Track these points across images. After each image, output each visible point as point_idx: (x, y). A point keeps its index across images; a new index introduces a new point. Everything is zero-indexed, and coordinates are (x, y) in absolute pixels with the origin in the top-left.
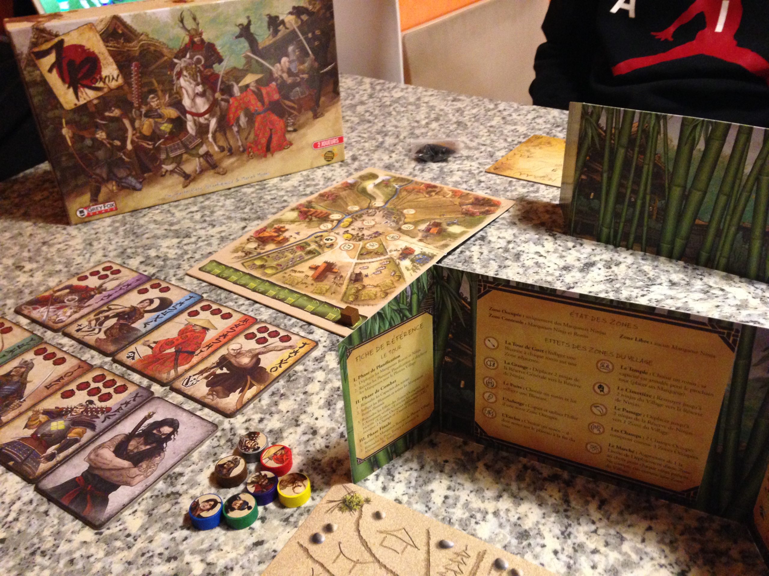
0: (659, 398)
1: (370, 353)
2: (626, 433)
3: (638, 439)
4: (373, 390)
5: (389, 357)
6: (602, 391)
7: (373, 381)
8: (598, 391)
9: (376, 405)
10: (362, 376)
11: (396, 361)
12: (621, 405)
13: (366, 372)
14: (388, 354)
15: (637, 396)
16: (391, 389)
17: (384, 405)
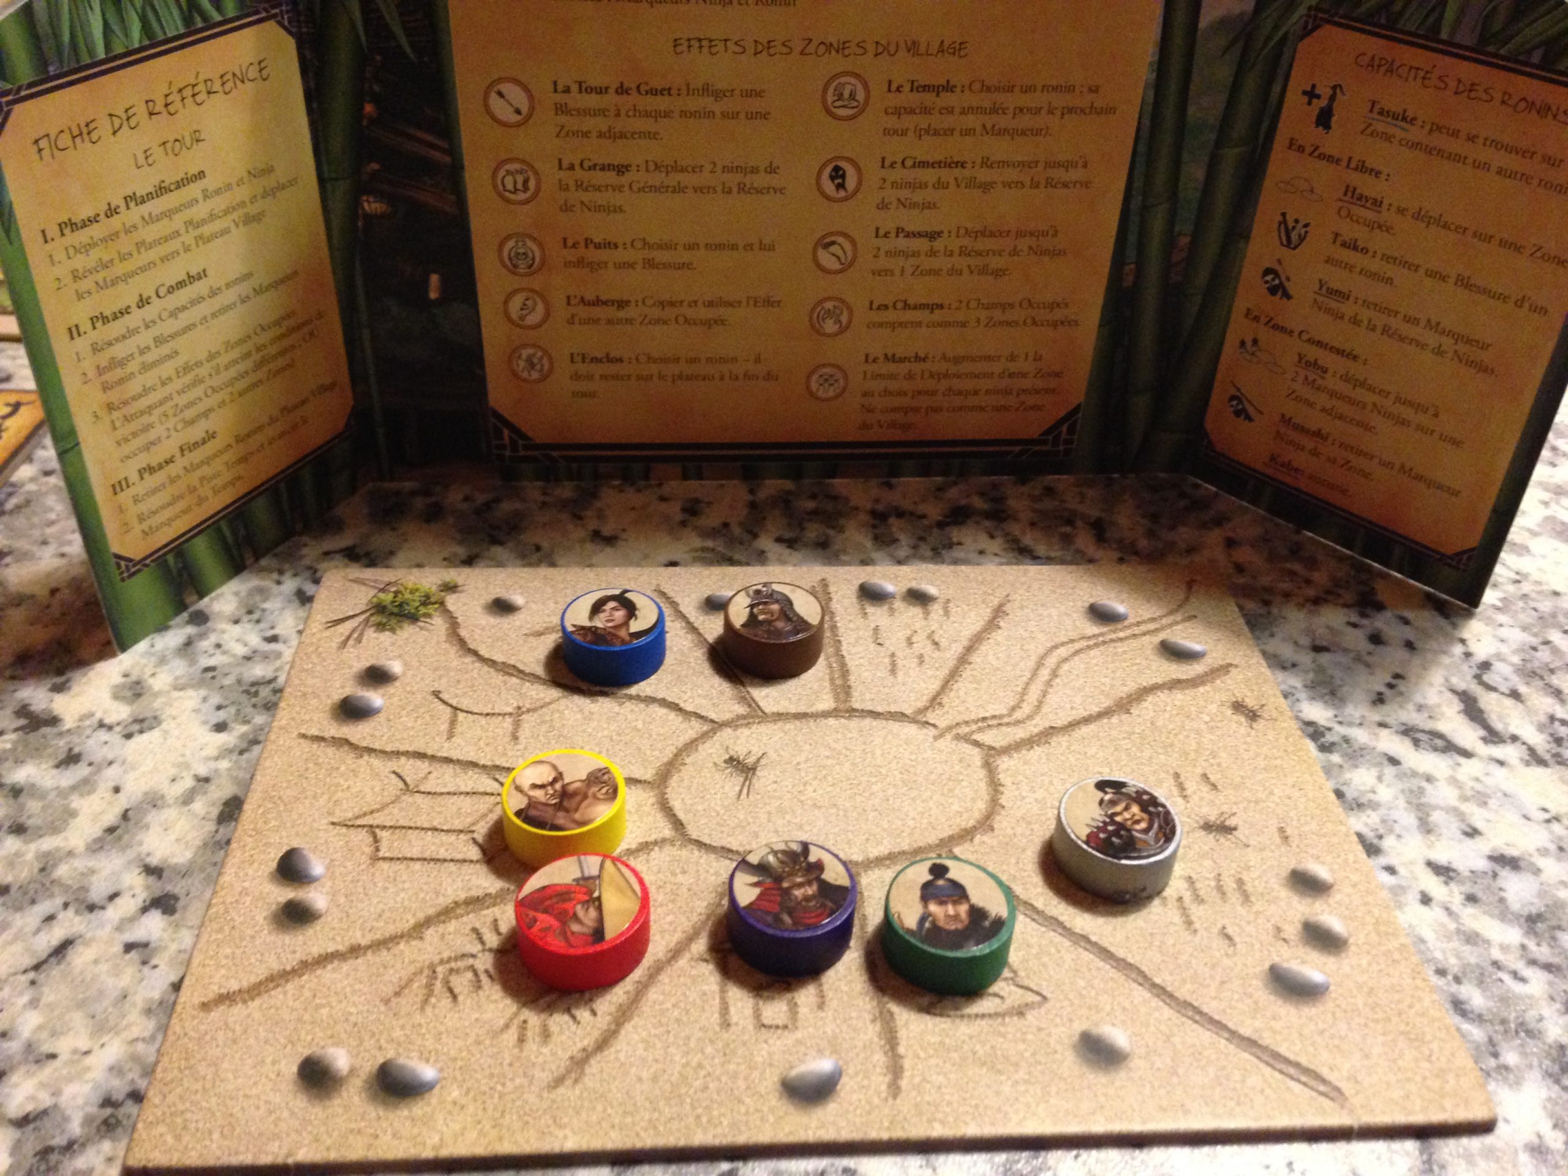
0: (986, 163)
1: (84, 132)
2: (906, 306)
3: (937, 316)
4: (127, 295)
5: (167, 170)
6: (841, 186)
7: (123, 258)
8: (829, 187)
9: (150, 357)
10: (73, 226)
11: (194, 190)
12: (889, 221)
13: (86, 212)
14: (158, 153)
15: (929, 175)
16: (194, 302)
17: (179, 361)
